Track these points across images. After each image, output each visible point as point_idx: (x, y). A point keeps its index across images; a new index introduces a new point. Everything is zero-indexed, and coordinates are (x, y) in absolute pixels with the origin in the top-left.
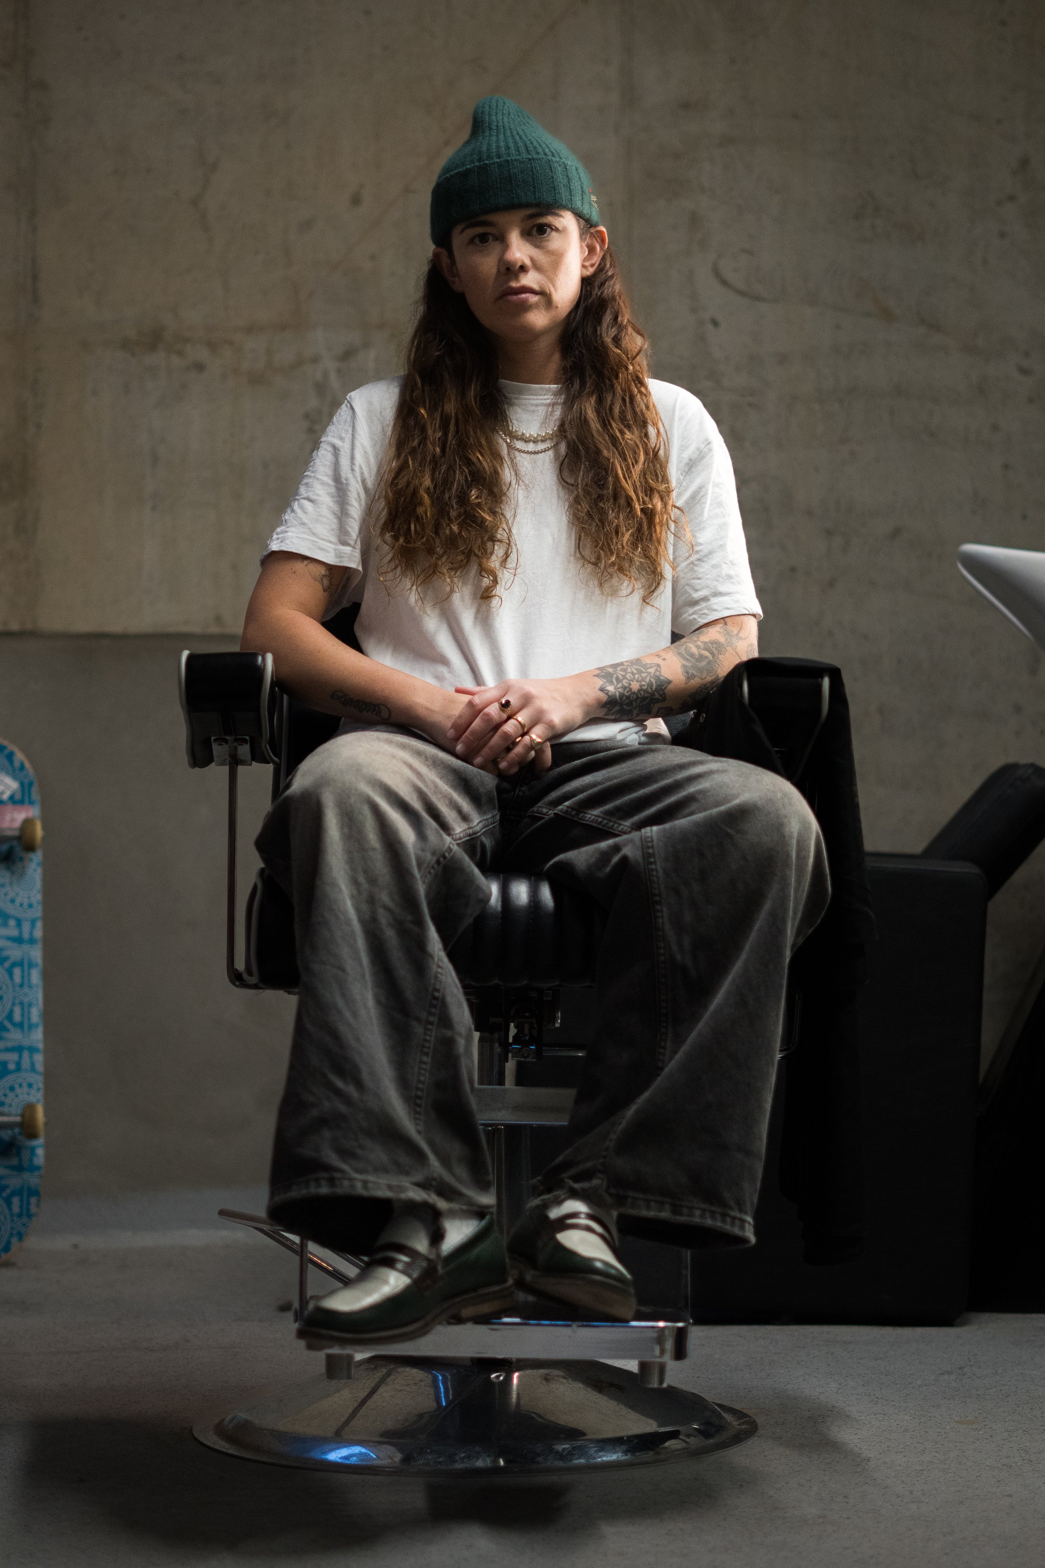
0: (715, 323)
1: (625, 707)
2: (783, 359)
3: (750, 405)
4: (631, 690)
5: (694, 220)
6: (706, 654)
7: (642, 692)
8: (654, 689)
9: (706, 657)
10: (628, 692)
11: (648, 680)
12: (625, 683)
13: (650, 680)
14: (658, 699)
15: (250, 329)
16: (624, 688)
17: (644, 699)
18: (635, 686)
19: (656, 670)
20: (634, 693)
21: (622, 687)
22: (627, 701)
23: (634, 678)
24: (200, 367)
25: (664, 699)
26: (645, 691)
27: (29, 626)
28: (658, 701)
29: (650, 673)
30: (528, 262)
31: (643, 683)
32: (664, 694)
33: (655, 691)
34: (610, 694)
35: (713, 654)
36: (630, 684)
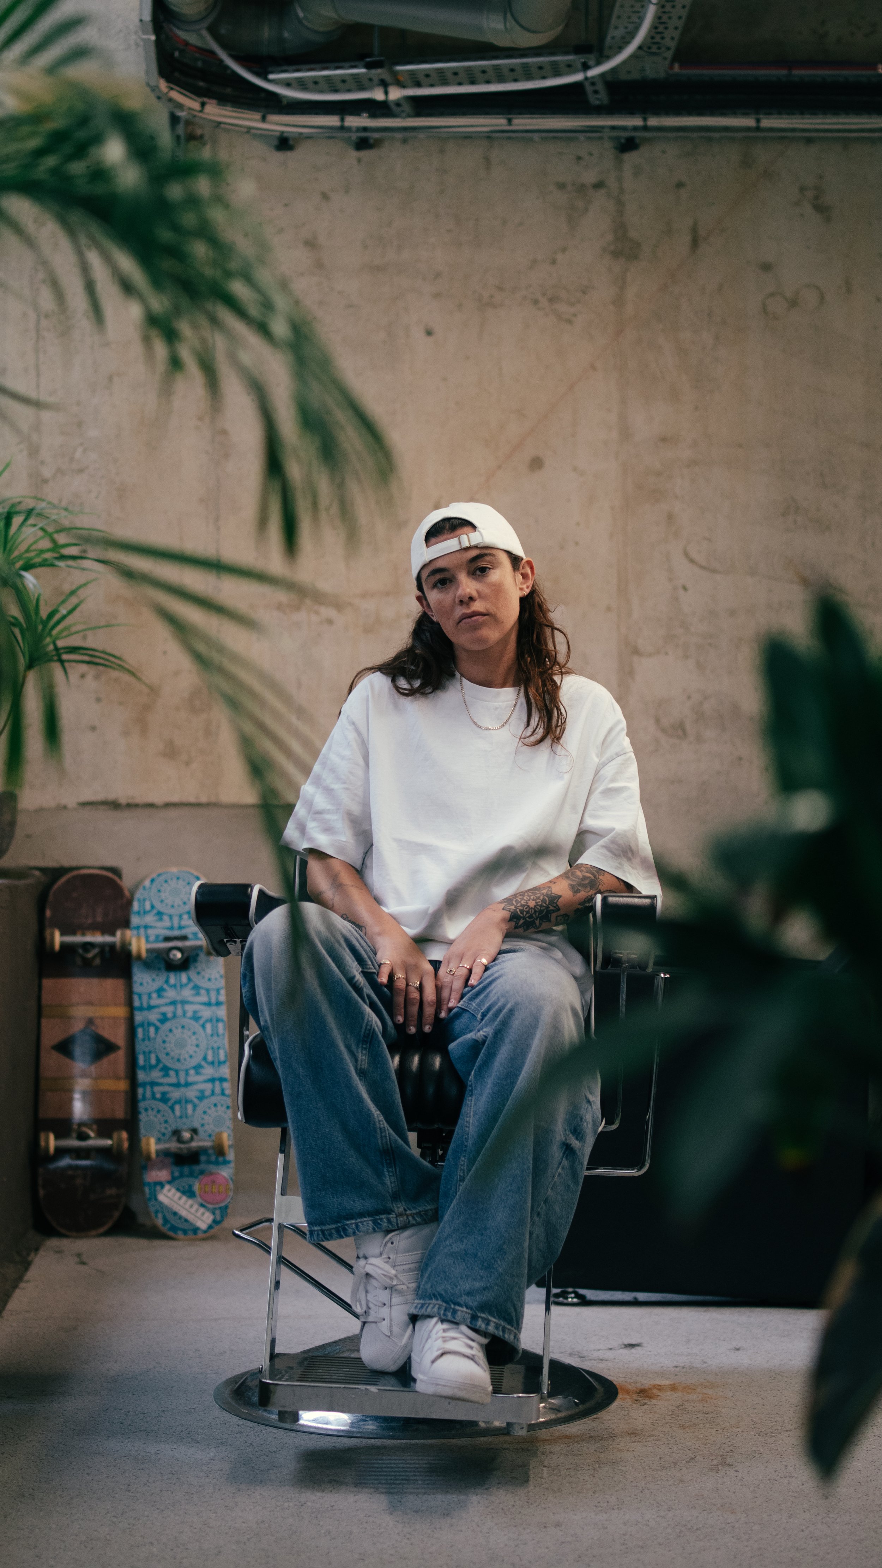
0: (685, 588)
1: (528, 919)
2: (732, 613)
3: (710, 644)
4: (529, 906)
5: (670, 518)
6: (588, 875)
7: (538, 907)
8: (547, 903)
9: (589, 877)
10: (526, 908)
11: (541, 898)
12: (523, 902)
13: (543, 898)
14: (553, 910)
15: (365, 595)
16: (523, 906)
17: (541, 911)
18: (532, 904)
19: (548, 890)
20: (532, 908)
21: (521, 906)
22: (527, 915)
23: (530, 899)
24: (330, 622)
25: (558, 909)
26: (541, 906)
27: (213, 799)
28: (554, 911)
29: (543, 894)
30: (475, 594)
31: (538, 901)
32: (557, 905)
33: (549, 904)
34: (511, 910)
35: (593, 874)
36: (527, 903)
